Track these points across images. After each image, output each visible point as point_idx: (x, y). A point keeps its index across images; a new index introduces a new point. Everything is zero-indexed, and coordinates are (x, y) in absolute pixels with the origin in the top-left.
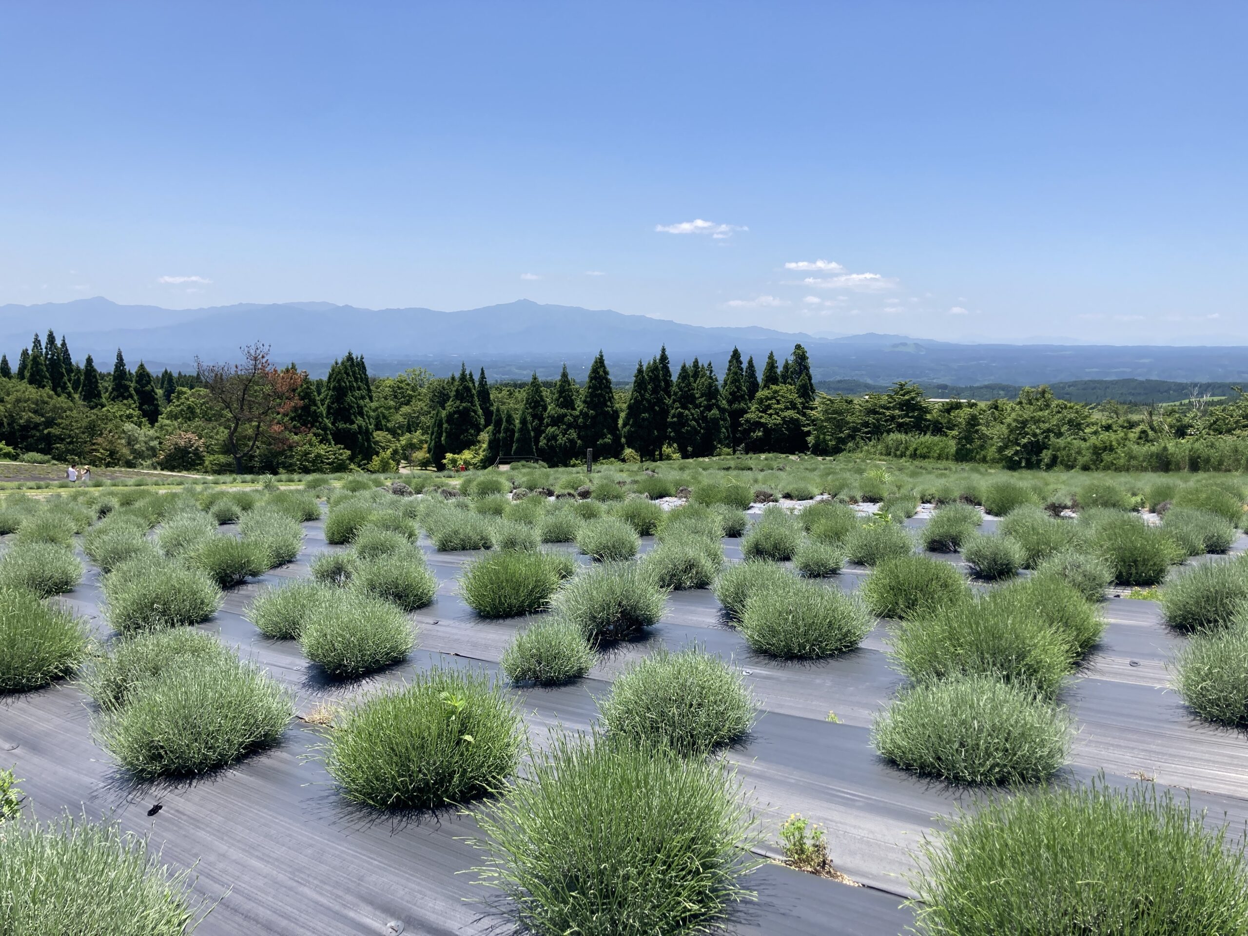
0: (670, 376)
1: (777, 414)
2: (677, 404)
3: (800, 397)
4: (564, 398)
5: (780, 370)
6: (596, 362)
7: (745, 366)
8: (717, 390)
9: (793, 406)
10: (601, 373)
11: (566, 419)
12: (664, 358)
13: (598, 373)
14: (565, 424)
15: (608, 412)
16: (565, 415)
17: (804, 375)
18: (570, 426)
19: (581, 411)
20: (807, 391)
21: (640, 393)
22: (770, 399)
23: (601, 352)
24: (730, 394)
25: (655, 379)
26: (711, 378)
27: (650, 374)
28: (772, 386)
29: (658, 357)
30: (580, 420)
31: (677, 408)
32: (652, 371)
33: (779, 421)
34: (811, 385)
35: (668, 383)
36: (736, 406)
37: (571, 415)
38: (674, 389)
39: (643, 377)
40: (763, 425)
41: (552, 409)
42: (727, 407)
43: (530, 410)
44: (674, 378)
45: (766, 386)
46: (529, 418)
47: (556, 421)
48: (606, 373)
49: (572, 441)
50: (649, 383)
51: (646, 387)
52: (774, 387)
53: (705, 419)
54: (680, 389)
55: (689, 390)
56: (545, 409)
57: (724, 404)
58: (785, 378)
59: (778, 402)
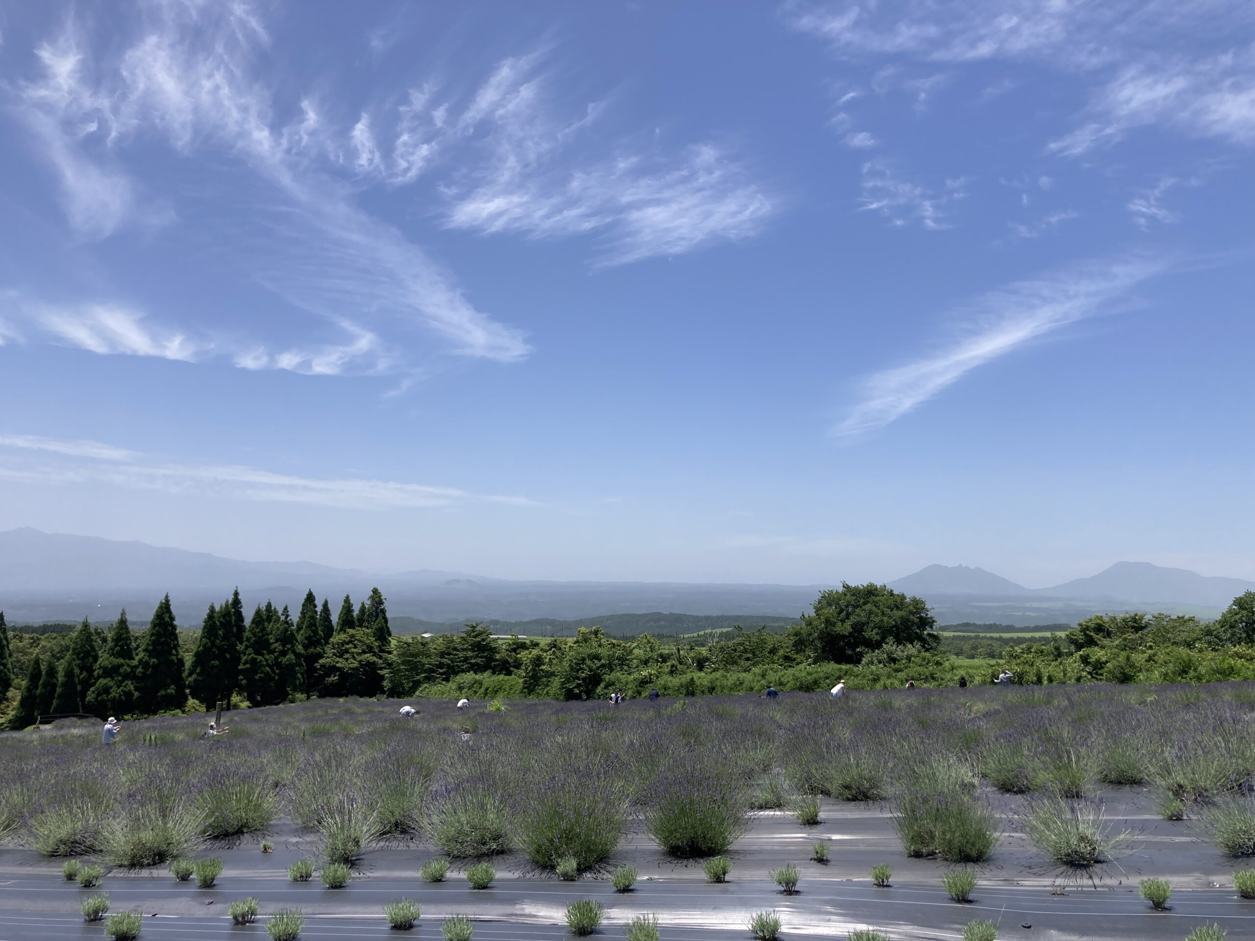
0: (243, 621)
1: (354, 658)
2: (250, 650)
3: (376, 640)
4: (122, 646)
5: (356, 612)
6: (161, 607)
7: (319, 609)
8: (292, 635)
9: (370, 650)
10: (167, 619)
11: (122, 670)
12: (236, 602)
13: (163, 619)
14: (120, 675)
15: (172, 661)
16: (122, 665)
17: (380, 618)
18: (126, 677)
19: (140, 661)
20: (383, 634)
21: (209, 639)
22: (347, 644)
23: (167, 597)
24: (306, 638)
25: (226, 625)
26: (287, 623)
27: (222, 619)
28: (348, 630)
29: (230, 601)
30: (140, 670)
31: (249, 654)
32: (224, 617)
33: (356, 664)
34: (388, 628)
35: (241, 629)
36: (311, 650)
37: (128, 665)
38: (247, 634)
39: (214, 623)
40: (339, 669)
41: (104, 659)
42: (302, 652)
43: (78, 662)
44: (248, 622)
45: (342, 630)
46: (77, 671)
47: (109, 672)
48: (172, 618)
49: (128, 694)
50: (220, 629)
51: (217, 633)
52: (351, 631)
53: (278, 664)
54: (254, 634)
55: (263, 636)
56: (96, 658)
57: (300, 648)
58: (361, 621)
59: (355, 647)
